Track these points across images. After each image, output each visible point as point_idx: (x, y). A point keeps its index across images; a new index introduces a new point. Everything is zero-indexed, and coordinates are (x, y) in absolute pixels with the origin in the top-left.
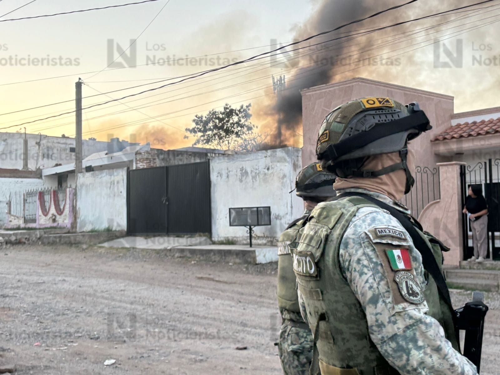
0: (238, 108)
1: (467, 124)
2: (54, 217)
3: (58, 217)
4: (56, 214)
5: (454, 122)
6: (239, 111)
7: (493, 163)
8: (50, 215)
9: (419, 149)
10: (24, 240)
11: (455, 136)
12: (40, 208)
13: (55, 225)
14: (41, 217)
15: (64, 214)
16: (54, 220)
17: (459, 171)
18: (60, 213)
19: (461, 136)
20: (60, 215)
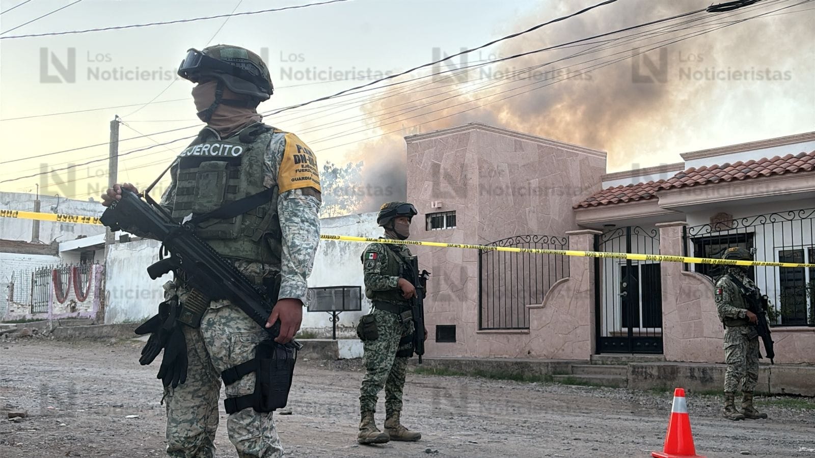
0: (345, 168)
1: (621, 187)
2: (73, 305)
3: (79, 304)
4: (76, 300)
5: (606, 185)
6: (346, 171)
7: (632, 232)
8: (68, 302)
9: (557, 218)
10: (30, 333)
11: (603, 202)
12: (54, 293)
13: (75, 315)
14: (55, 305)
15: (87, 299)
16: (73, 309)
17: (593, 241)
18: (82, 298)
19: (610, 203)
20: (82, 301)
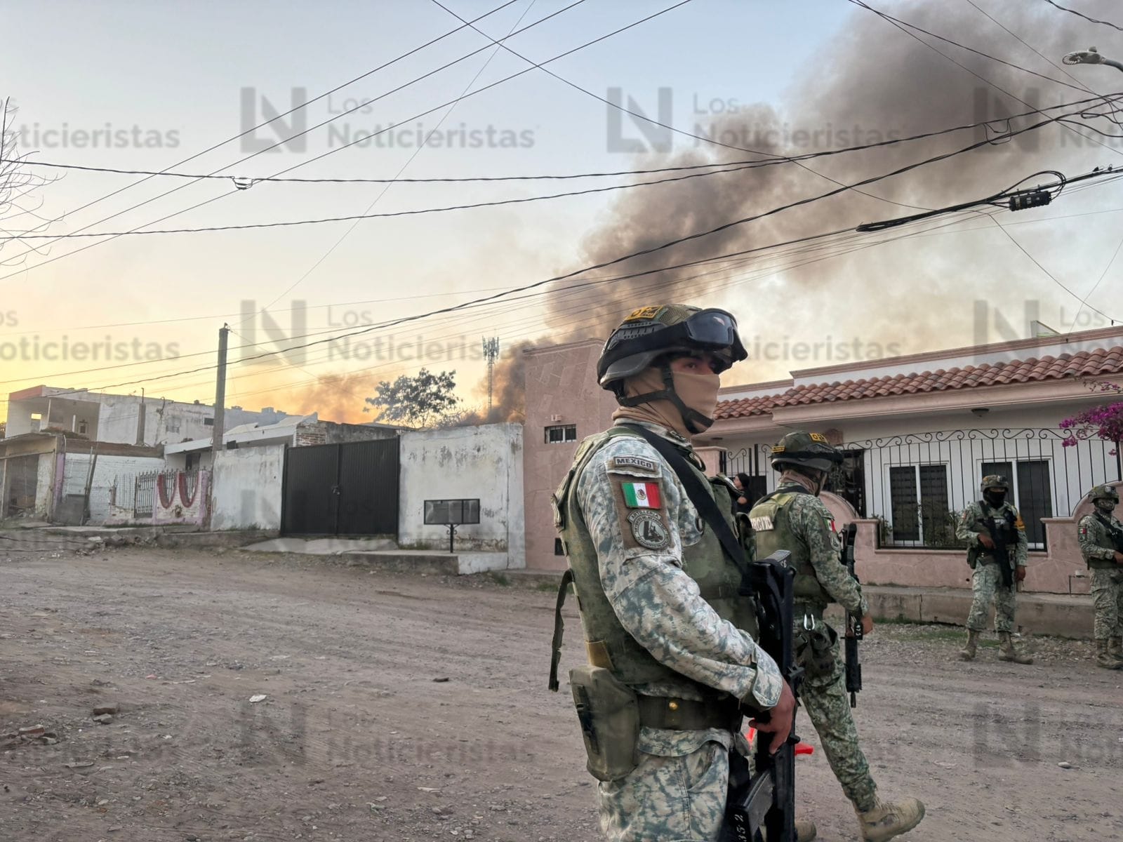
2: (178, 510)
3: (184, 509)
4: (182, 505)
8: (173, 507)
10: (132, 541)
12: (159, 498)
13: (180, 520)
14: (159, 510)
15: (193, 505)
16: (179, 514)
17: (718, 458)
18: (187, 504)
20: (188, 507)
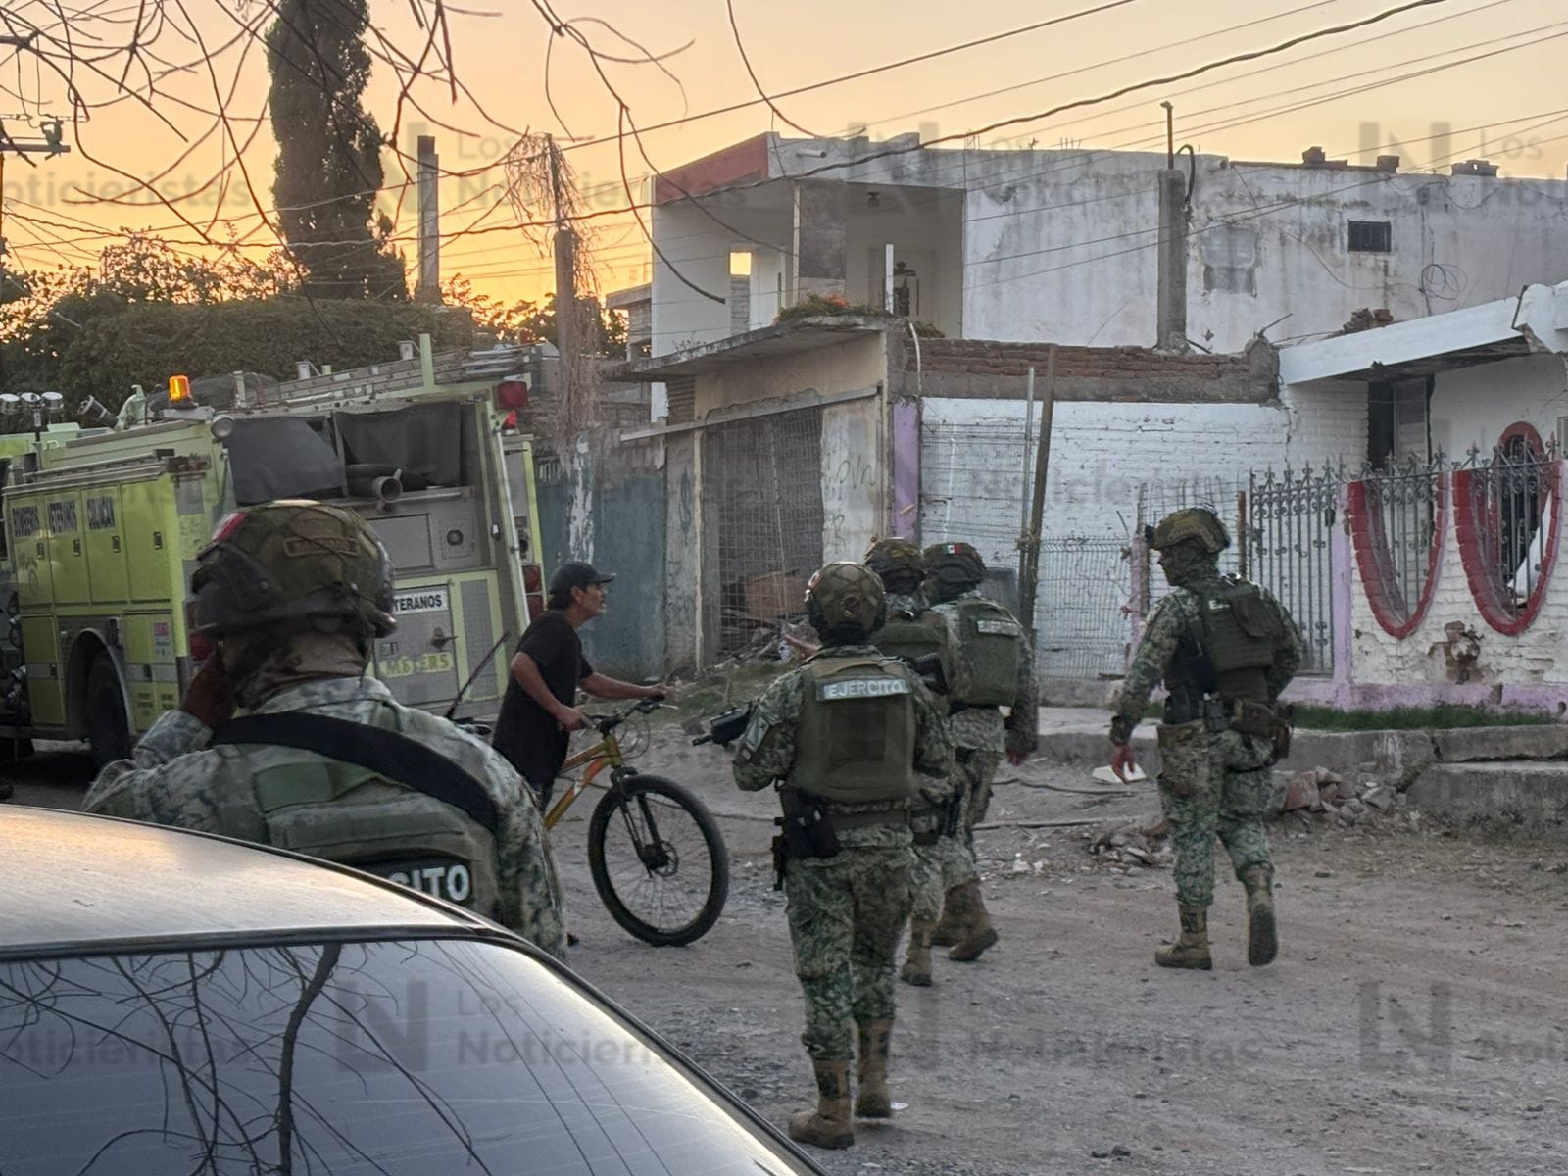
2: (1463, 647)
3: (1494, 645)
4: (1480, 625)
8: (1432, 631)
10: (1312, 797)
12: (1358, 588)
13: (1472, 694)
14: (1366, 643)
15: (1541, 624)
16: (1465, 667)
18: (1507, 619)
20: (1512, 631)
